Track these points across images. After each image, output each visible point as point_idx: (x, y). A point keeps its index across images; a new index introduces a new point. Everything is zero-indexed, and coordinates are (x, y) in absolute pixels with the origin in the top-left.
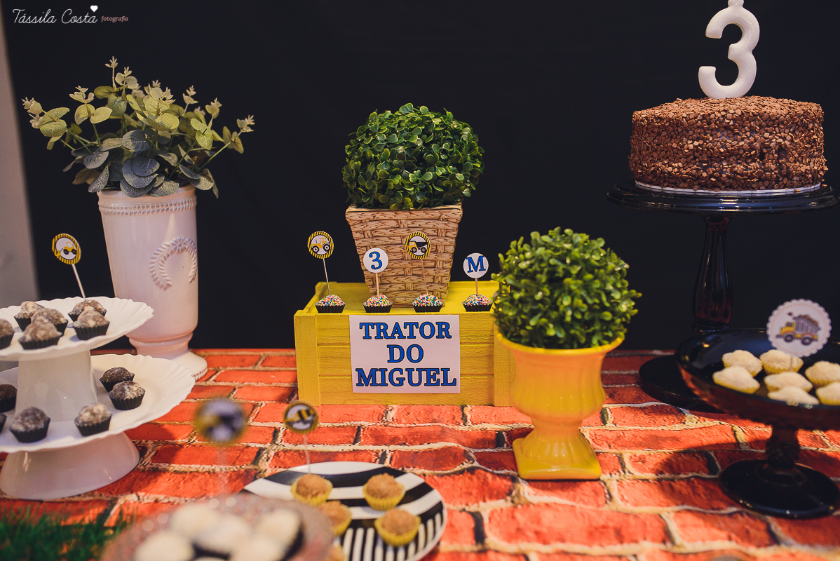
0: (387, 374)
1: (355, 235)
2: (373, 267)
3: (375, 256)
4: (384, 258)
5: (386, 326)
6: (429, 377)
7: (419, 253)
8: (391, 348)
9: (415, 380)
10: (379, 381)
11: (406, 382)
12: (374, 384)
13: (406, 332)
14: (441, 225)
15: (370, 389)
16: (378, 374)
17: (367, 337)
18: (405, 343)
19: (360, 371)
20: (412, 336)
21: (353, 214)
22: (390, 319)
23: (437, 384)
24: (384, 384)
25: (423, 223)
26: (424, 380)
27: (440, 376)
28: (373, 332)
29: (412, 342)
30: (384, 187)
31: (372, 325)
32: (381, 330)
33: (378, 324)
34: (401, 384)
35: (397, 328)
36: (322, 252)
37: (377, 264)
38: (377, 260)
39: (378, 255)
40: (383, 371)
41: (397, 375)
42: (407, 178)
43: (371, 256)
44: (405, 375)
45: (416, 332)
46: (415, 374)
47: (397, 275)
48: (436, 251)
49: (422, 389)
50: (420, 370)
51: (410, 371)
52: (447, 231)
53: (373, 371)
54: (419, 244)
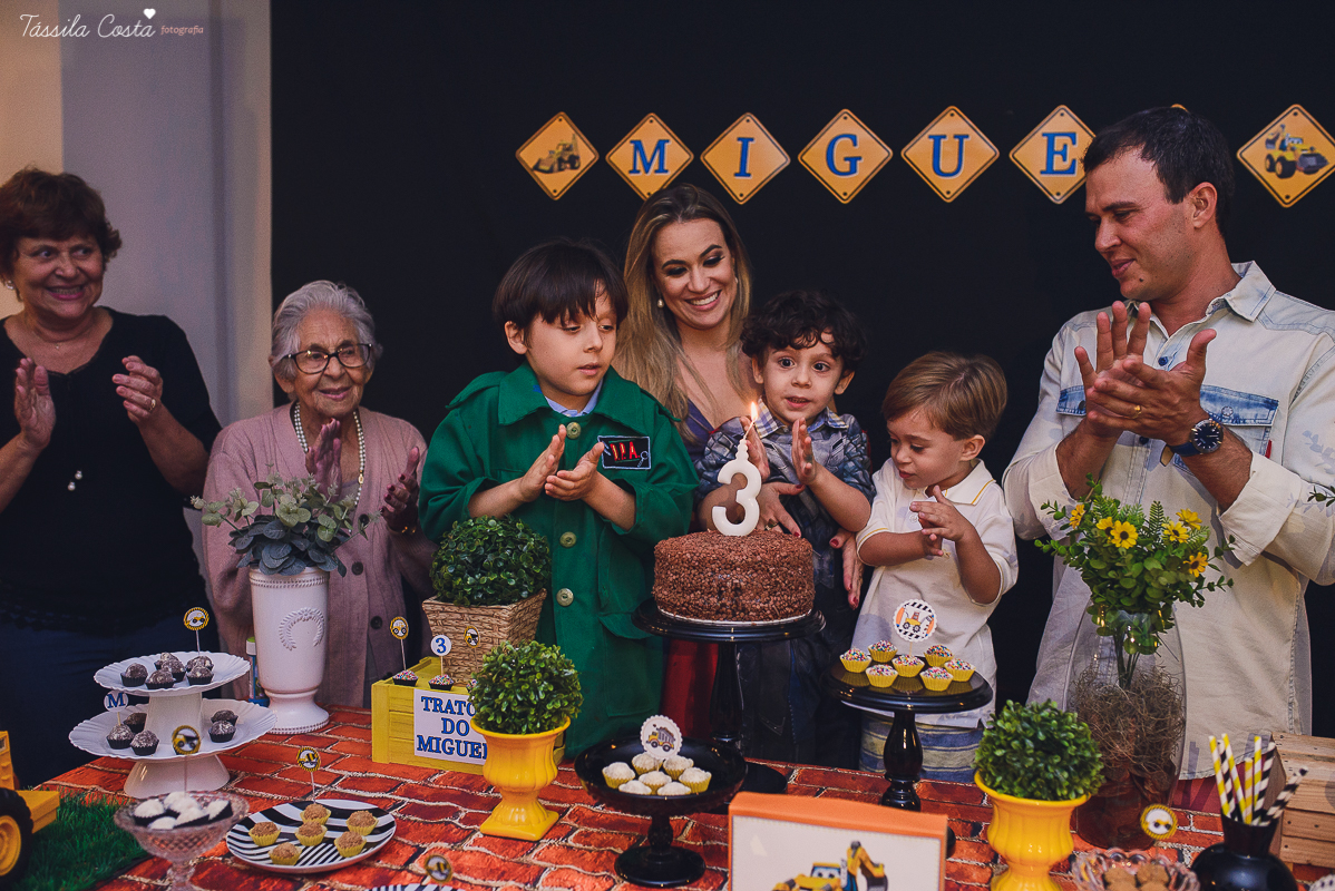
0: (441, 742)
1: (431, 623)
2: (439, 651)
3: (440, 642)
4: (448, 644)
5: (441, 701)
6: (473, 750)
7: (473, 643)
8: (445, 720)
9: (462, 752)
10: (434, 748)
11: (455, 752)
12: (431, 750)
13: (456, 709)
14: (494, 621)
15: (426, 754)
16: (434, 741)
17: (427, 709)
18: (456, 718)
19: (420, 737)
20: (460, 713)
21: (429, 605)
22: (444, 696)
23: (479, 757)
24: (438, 751)
25: (481, 618)
26: (469, 753)
27: (482, 750)
28: (431, 706)
29: (460, 717)
30: (449, 587)
31: (431, 699)
32: (437, 702)
33: (436, 700)
34: (451, 753)
35: (449, 705)
36: (400, 634)
37: (442, 649)
38: (442, 645)
39: (443, 641)
40: (438, 739)
41: (448, 744)
42: (465, 580)
43: (437, 641)
44: (455, 744)
45: (464, 709)
46: (462, 745)
47: (464, 659)
48: (492, 643)
49: (467, 759)
50: (466, 743)
51: (458, 742)
52: (500, 627)
53: (430, 739)
54: (474, 636)
